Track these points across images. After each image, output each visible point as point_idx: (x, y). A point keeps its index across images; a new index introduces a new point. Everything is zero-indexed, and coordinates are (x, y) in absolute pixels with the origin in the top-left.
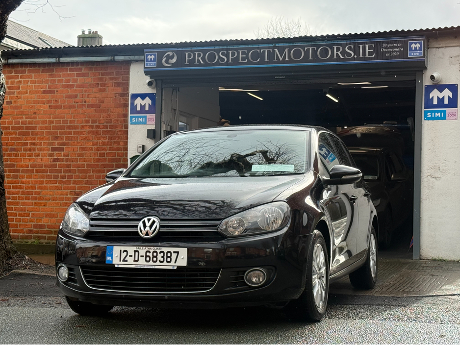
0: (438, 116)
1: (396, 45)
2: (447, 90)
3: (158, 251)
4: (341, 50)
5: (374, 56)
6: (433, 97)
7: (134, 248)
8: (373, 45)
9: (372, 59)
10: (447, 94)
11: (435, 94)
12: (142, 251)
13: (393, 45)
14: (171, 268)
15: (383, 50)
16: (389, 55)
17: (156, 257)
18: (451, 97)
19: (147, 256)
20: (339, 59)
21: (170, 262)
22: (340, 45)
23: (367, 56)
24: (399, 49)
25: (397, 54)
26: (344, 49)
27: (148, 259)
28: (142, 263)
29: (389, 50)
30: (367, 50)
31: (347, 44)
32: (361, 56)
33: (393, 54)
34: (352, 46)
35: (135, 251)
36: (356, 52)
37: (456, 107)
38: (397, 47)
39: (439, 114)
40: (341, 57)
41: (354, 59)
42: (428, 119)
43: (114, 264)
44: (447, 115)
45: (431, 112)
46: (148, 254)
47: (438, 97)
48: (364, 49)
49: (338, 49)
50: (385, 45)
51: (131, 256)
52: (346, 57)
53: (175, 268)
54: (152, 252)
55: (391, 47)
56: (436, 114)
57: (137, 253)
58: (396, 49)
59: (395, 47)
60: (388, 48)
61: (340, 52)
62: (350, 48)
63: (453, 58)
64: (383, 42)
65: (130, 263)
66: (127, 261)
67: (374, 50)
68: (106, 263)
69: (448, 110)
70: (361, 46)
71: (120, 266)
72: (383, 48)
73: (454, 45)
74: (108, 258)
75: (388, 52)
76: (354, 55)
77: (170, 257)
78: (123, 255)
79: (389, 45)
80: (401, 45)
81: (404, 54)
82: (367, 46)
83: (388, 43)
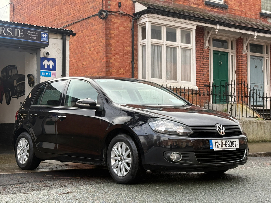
0: (47, 75)
1: (35, 33)
2: (51, 61)
3: (230, 141)
4: (4, 30)
5: (23, 37)
6: (45, 64)
7: (220, 141)
8: (23, 31)
9: (22, 38)
10: (51, 63)
11: (45, 62)
12: (224, 142)
13: (33, 33)
14: (234, 149)
15: (28, 34)
16: (31, 37)
17: (229, 144)
18: (53, 65)
19: (226, 144)
20: (3, 35)
21: (233, 147)
22: (4, 27)
23: (19, 36)
24: (36, 36)
25: (36, 38)
26: (6, 30)
27: (226, 145)
28: (225, 148)
29: (31, 35)
30: (20, 33)
31: (8, 27)
32: (16, 36)
33: (33, 38)
34: (11, 29)
35: (221, 142)
36: (13, 32)
37: (56, 71)
38: (35, 34)
39: (48, 73)
40: (5, 34)
41: (12, 36)
42: (43, 76)
43: (213, 149)
44: (51, 75)
45: (44, 72)
46: (226, 143)
47: (47, 64)
48: (18, 31)
49: (3, 29)
50: (29, 32)
51: (220, 144)
52: (8, 35)
53: (236, 149)
54: (227, 142)
55: (32, 34)
56: (46, 73)
57: (222, 143)
58: (35, 35)
59: (34, 34)
60: (31, 34)
61: (4, 31)
62: (10, 30)
63: (54, 44)
64: (28, 30)
65: (220, 149)
66: (218, 147)
67: (23, 33)
68: (211, 149)
69: (52, 72)
70: (16, 30)
71: (216, 150)
72: (28, 33)
73: (54, 38)
74: (211, 146)
75: (31, 36)
76: (12, 34)
77: (233, 144)
78: (217, 144)
79: (31, 32)
80: (37, 33)
81: (39, 39)
82: (19, 30)
83: (31, 31)
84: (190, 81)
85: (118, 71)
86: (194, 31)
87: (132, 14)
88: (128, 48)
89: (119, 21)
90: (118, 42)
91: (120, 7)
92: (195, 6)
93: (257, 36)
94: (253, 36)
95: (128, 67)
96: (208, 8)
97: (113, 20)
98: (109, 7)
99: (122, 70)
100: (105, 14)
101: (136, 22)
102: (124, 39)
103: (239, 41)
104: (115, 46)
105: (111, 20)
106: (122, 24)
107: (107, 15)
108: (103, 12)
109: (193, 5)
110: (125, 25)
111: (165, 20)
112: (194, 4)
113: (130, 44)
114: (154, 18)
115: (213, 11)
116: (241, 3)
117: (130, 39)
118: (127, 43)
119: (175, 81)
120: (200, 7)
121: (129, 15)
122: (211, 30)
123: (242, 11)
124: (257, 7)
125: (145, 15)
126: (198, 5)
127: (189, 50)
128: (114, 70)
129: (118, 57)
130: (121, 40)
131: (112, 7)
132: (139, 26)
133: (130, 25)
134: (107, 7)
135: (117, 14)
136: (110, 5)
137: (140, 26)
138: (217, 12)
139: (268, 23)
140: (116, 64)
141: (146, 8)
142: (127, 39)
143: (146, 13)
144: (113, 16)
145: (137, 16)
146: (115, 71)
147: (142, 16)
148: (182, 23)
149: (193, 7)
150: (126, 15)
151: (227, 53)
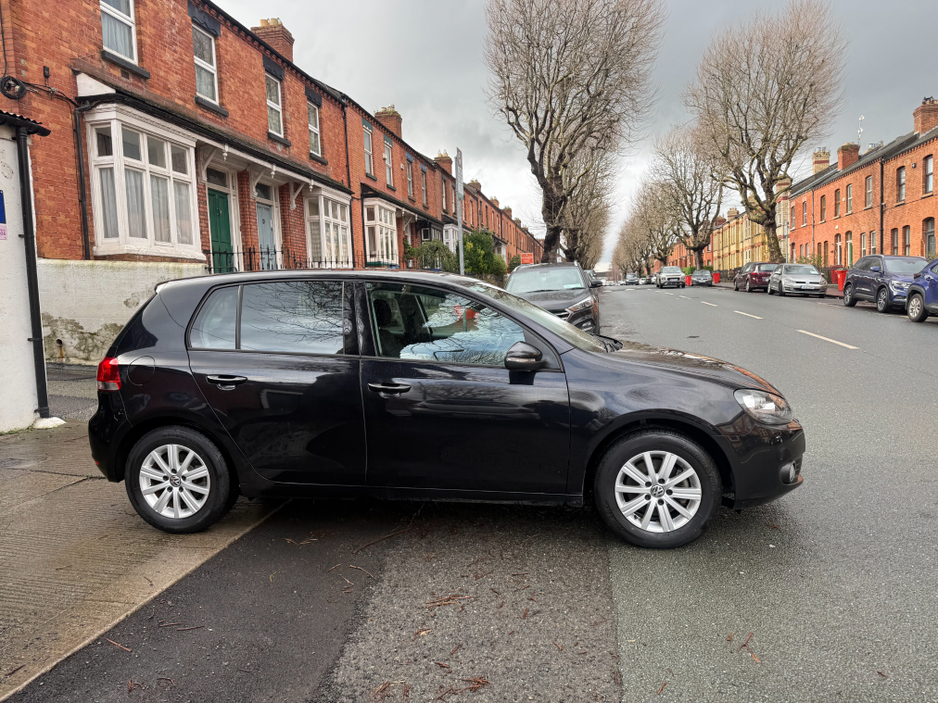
84: (191, 243)
85: (54, 219)
86: (192, 151)
87: (72, 98)
88: (71, 171)
89: (47, 109)
90: (48, 155)
91: (47, 76)
92: (180, 102)
93: (276, 172)
94: (271, 170)
95: (75, 211)
96: (200, 111)
97: (34, 104)
98: (23, 72)
99: (62, 217)
100: (17, 87)
101: (82, 116)
102: (61, 150)
103: (243, 178)
104: (44, 164)
105: (30, 104)
106: (55, 117)
107: (22, 90)
108: (11, 82)
109: (177, 101)
110: (61, 119)
111: (146, 121)
112: (179, 98)
113: (73, 161)
114: (128, 114)
115: (206, 117)
116: (243, 111)
117: (72, 151)
118: (68, 161)
119: (168, 244)
120: (188, 106)
121: (67, 98)
122: (211, 153)
123: (245, 125)
124: (263, 121)
125: (109, 105)
126: (184, 101)
127: (186, 184)
128: (46, 217)
129: (52, 188)
130: (56, 152)
131: (31, 75)
132: (88, 126)
133: (70, 122)
134: (18, 73)
135: (42, 93)
136: (26, 69)
137: (92, 125)
138: (212, 120)
139: (276, 149)
140: (50, 203)
141: (111, 91)
142: (66, 149)
143: (113, 102)
144: (34, 95)
145: (88, 105)
146: (49, 218)
147: (101, 106)
148: (174, 131)
149: (177, 104)
150: (61, 98)
151: (227, 194)
